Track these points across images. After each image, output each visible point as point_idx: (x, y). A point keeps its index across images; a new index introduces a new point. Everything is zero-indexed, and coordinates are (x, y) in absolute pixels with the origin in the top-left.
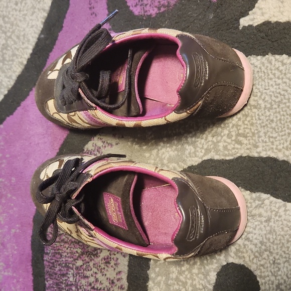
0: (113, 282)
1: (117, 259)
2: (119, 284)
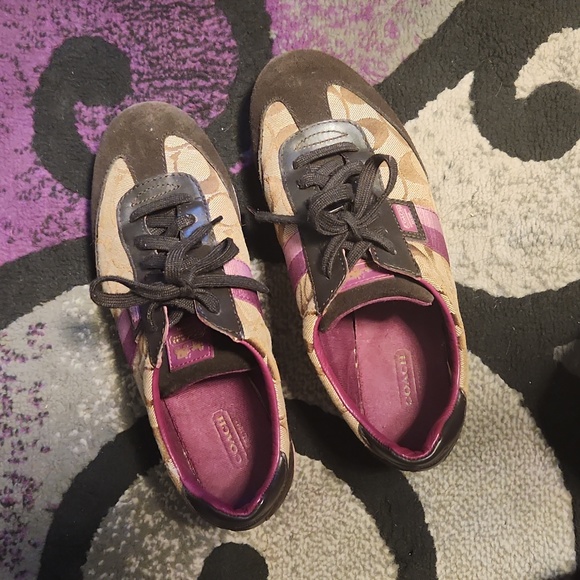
1: (19, 551)
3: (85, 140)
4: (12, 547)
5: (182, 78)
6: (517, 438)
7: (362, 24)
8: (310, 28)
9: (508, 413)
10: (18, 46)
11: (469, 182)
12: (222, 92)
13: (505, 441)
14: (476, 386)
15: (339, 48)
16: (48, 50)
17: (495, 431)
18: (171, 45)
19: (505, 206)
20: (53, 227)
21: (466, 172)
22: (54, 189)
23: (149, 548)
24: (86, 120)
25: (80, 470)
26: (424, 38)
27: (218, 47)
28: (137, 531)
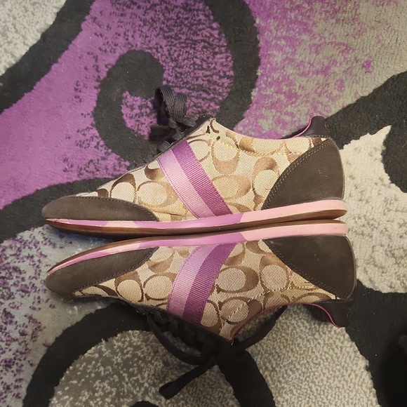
0: (8, 388)
1: (22, 365)
2: (15, 391)
3: (124, 117)
4: (19, 362)
5: (194, 89)
6: (357, 392)
7: (321, 77)
8: (285, 73)
9: (355, 372)
10: (100, 49)
11: (367, 202)
12: (216, 104)
13: (347, 391)
14: (337, 347)
15: (300, 91)
16: (117, 55)
17: (342, 382)
18: (192, 66)
19: (389, 226)
20: (92, 167)
21: (367, 195)
22: (98, 143)
23: (97, 389)
24: (128, 104)
25: (69, 326)
26: (362, 95)
27: (222, 74)
28: (93, 375)
